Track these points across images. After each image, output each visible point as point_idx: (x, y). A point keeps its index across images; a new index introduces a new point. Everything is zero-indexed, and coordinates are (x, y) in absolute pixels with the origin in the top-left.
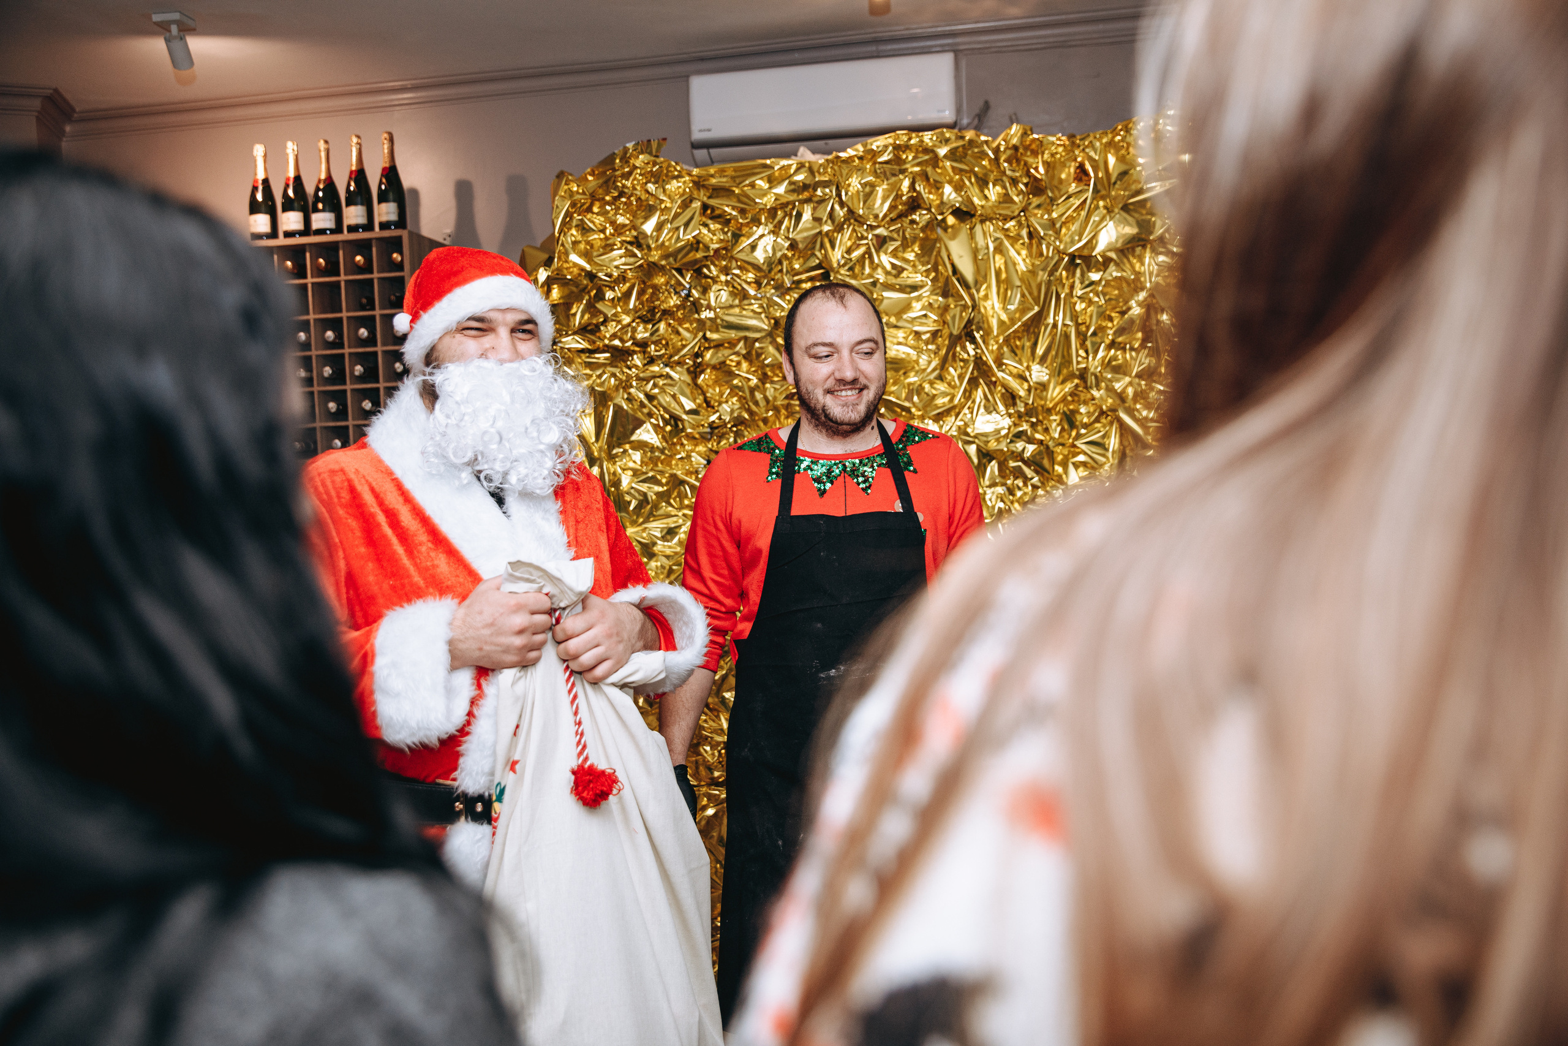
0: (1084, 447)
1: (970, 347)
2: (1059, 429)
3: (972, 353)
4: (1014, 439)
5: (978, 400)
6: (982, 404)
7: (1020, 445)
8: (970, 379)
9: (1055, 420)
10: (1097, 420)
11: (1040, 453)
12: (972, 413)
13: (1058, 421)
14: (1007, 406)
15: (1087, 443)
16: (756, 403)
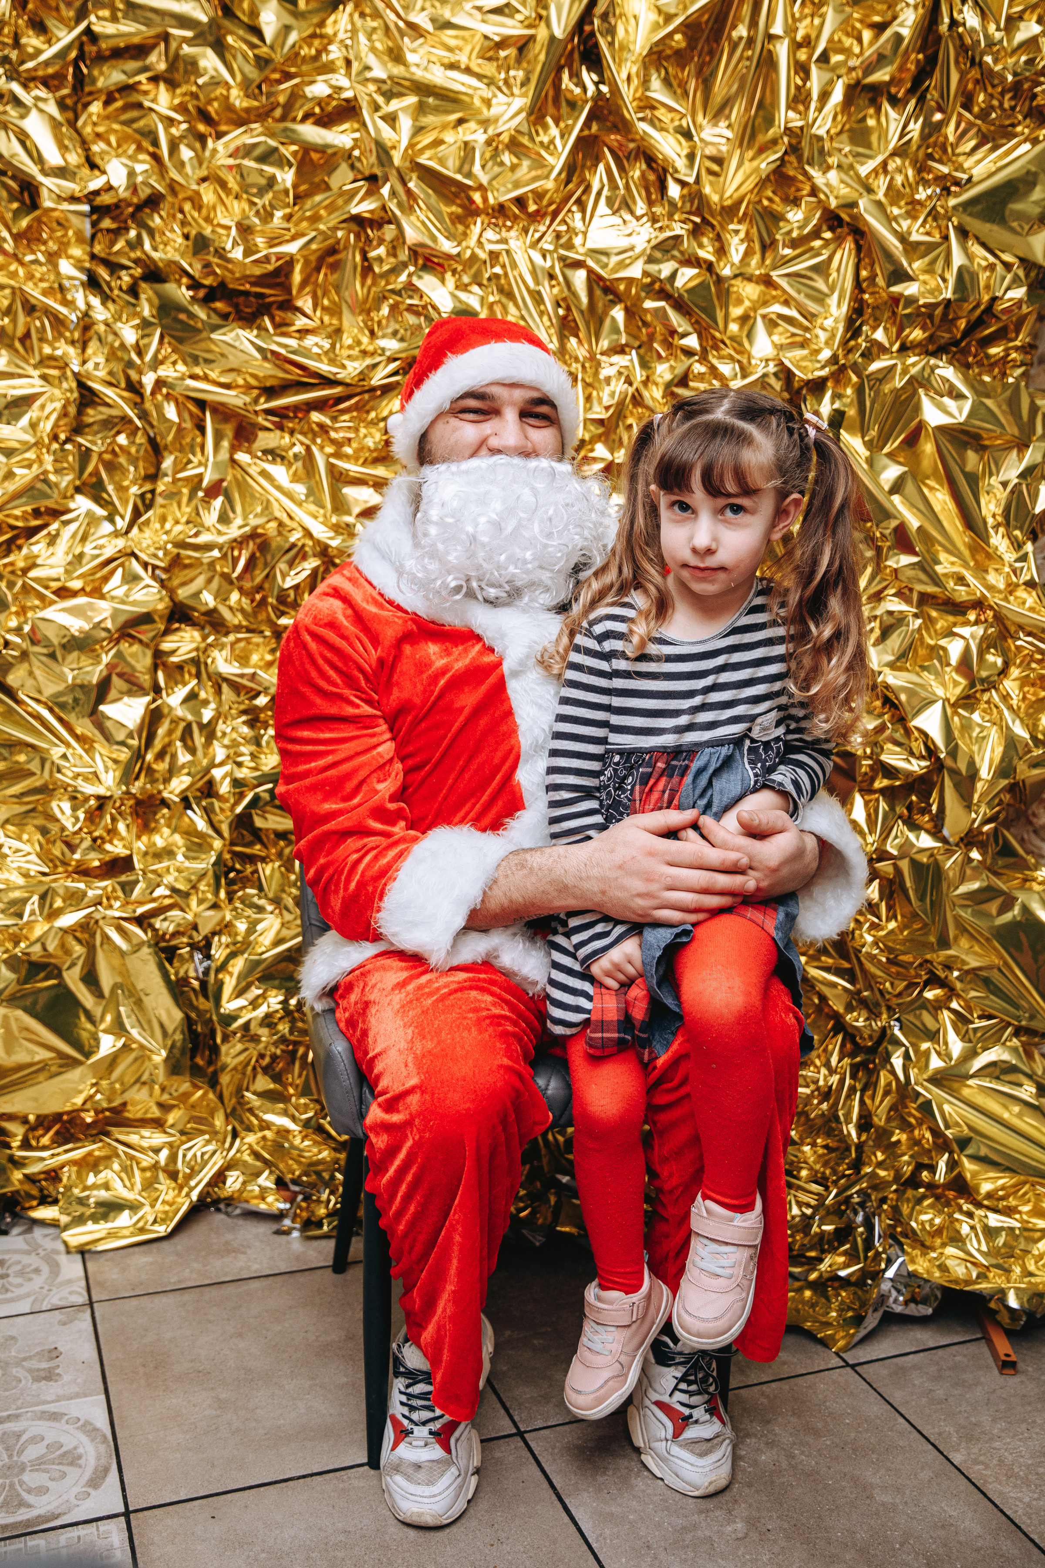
0: (783, 283)
1: (588, 78)
2: (743, 248)
3: (591, 89)
4: (658, 255)
5: (595, 187)
6: (605, 192)
7: (665, 269)
8: (579, 139)
9: (737, 232)
10: (816, 234)
11: (703, 286)
12: (583, 211)
13: (742, 235)
14: (650, 203)
15: (787, 275)
16: (181, 165)
